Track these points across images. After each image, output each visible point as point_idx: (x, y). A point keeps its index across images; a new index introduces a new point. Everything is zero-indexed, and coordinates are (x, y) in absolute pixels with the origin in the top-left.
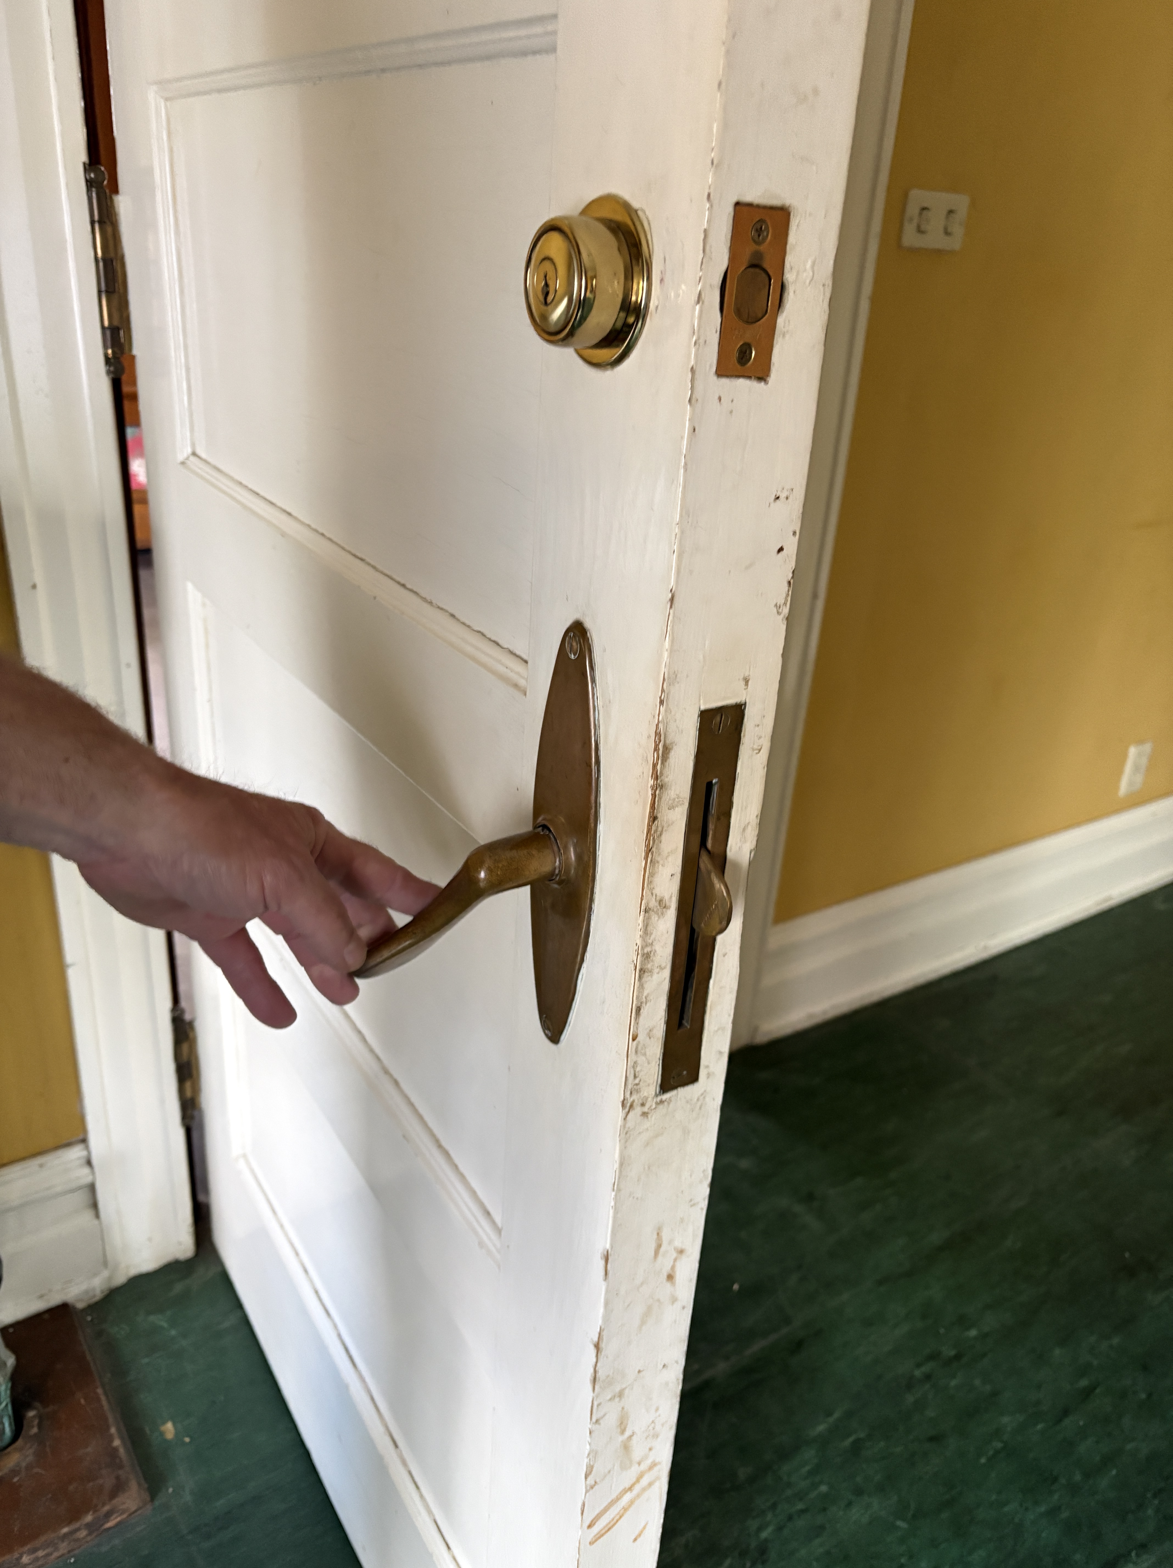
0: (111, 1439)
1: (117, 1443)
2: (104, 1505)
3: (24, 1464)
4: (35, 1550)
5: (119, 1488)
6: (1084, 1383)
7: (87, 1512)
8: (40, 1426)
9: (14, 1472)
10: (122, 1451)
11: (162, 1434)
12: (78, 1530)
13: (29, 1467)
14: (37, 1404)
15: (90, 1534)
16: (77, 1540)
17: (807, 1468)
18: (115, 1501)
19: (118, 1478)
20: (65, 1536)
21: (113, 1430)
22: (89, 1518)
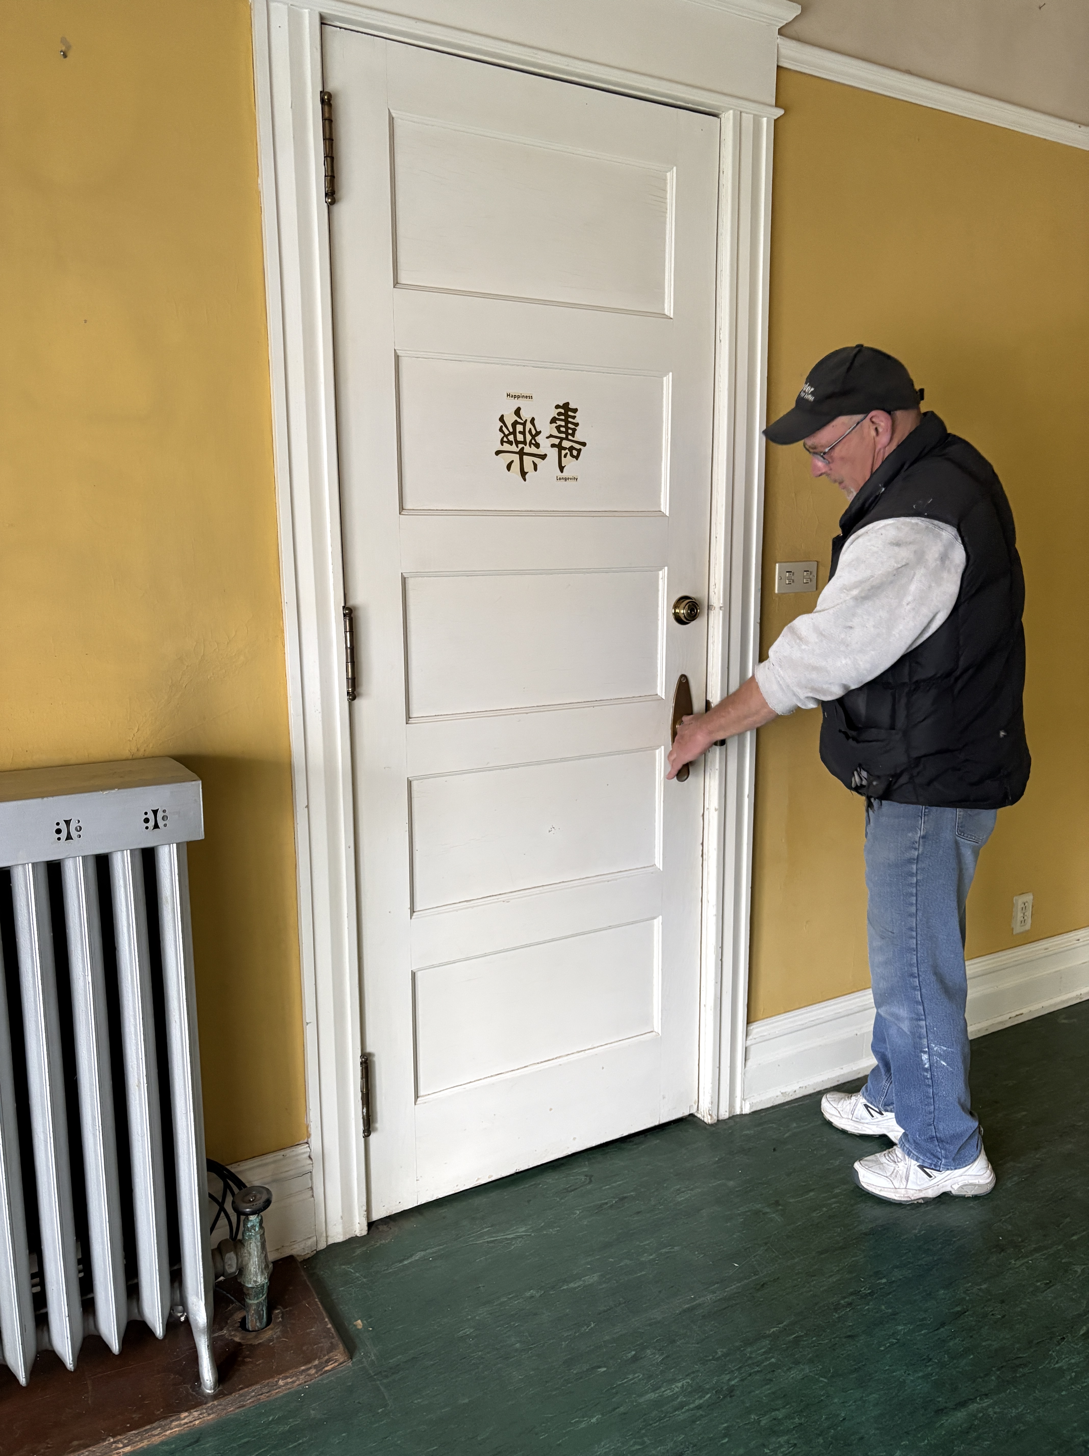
0: (326, 1324)
1: (329, 1326)
2: (325, 1356)
3: (275, 1336)
4: (287, 1377)
5: (332, 1348)
6: (958, 1309)
7: (315, 1359)
8: (282, 1317)
9: (270, 1340)
10: (333, 1330)
11: (355, 1326)
12: (310, 1368)
13: (278, 1338)
14: (280, 1307)
15: (316, 1373)
16: (309, 1375)
17: (763, 1350)
18: (331, 1354)
19: (331, 1343)
20: (303, 1371)
21: (327, 1320)
22: (316, 1362)
